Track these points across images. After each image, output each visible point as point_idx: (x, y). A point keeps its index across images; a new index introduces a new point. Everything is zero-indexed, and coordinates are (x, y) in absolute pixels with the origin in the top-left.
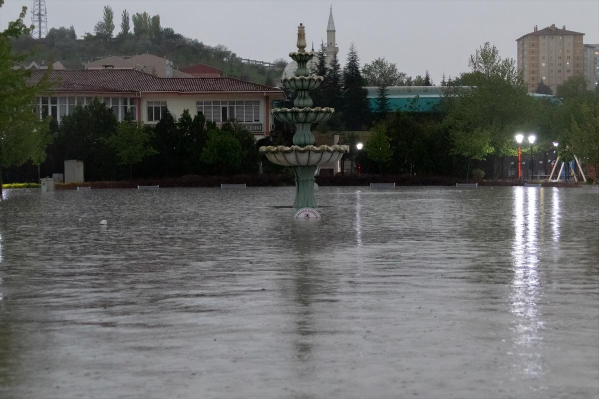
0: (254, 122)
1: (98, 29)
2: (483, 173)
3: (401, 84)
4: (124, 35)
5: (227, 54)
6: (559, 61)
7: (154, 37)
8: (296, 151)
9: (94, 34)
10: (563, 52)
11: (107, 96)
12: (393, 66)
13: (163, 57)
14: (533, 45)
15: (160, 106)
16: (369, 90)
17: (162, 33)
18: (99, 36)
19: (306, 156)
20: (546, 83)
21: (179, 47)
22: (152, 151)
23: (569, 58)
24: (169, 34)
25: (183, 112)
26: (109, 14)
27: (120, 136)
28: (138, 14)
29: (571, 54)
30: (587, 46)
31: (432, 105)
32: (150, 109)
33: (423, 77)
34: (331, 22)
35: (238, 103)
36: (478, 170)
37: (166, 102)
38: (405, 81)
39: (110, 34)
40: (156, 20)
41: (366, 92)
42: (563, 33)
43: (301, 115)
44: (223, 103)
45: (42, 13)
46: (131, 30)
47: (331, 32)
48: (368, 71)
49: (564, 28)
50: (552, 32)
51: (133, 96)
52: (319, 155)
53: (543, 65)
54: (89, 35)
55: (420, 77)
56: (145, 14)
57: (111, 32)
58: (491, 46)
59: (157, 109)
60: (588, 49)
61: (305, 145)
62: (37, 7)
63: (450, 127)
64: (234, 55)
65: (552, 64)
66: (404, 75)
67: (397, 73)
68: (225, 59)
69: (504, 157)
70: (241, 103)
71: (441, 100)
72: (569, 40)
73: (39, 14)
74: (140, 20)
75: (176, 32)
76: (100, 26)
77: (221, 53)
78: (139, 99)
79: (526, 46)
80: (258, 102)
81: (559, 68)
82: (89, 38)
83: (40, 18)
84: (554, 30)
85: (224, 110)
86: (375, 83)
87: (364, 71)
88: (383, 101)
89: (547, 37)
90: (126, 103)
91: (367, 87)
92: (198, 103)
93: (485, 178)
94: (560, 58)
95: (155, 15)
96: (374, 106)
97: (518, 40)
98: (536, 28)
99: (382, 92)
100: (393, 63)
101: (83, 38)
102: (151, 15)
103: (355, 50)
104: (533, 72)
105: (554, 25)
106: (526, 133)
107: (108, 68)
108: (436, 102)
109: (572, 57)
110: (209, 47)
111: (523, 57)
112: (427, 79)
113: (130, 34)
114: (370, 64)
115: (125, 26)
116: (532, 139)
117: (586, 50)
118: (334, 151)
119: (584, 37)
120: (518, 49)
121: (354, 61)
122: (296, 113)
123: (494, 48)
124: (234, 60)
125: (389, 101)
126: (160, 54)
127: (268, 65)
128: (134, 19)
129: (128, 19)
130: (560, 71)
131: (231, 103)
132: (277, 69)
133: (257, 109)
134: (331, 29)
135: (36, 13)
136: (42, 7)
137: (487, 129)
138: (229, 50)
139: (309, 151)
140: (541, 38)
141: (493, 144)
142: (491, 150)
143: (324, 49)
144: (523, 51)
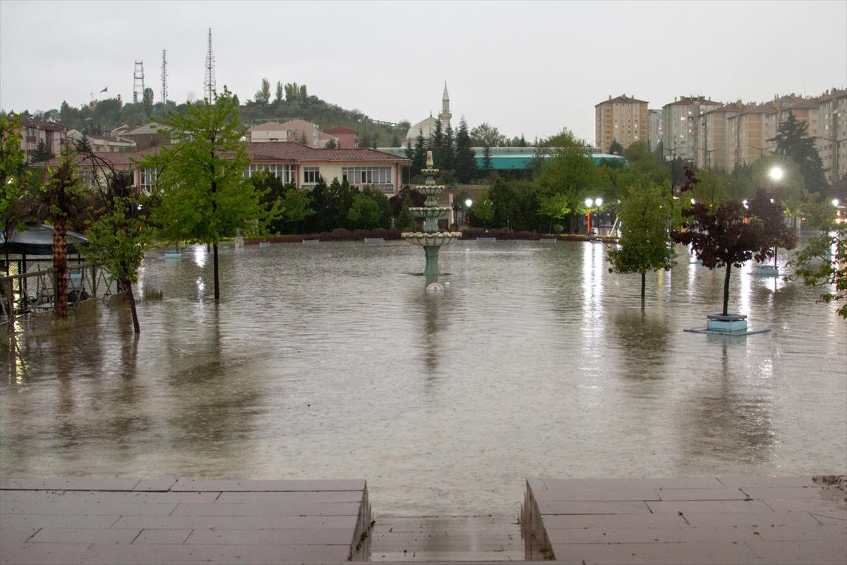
0: (386, 183)
1: (257, 97)
2: (562, 228)
3: (502, 145)
4: (278, 102)
5: (361, 116)
6: (629, 124)
7: (302, 102)
8: (427, 237)
9: (254, 100)
10: (632, 117)
11: (273, 163)
12: (495, 130)
13: (310, 121)
14: (608, 111)
15: (314, 171)
16: (476, 151)
17: (308, 99)
18: (258, 102)
19: (433, 240)
20: (618, 141)
21: (323, 111)
22: (311, 211)
23: (636, 121)
24: (314, 100)
25: (333, 179)
26: (266, 85)
27: (288, 200)
28: (289, 84)
29: (638, 118)
30: (651, 111)
31: (526, 164)
32: (306, 174)
33: (520, 138)
34: (446, 93)
35: (374, 168)
36: (558, 225)
37: (318, 168)
38: (505, 141)
39: (267, 101)
40: (303, 88)
41: (473, 153)
42: (632, 101)
43: (429, 213)
44: (363, 168)
45: (212, 83)
46: (284, 98)
47: (446, 102)
48: (475, 133)
49: (633, 97)
50: (623, 100)
51: (293, 163)
52: (442, 240)
53: (616, 126)
54: (250, 101)
55: (517, 138)
56: (295, 84)
57: (268, 99)
58: (568, 130)
59: (312, 173)
60: (652, 114)
61: (433, 232)
62: (208, 79)
63: (538, 192)
64: (366, 117)
65: (623, 126)
66: (504, 137)
67: (499, 135)
68: (359, 121)
69: (578, 215)
70: (377, 168)
71: (534, 159)
72: (636, 107)
73: (210, 85)
74: (290, 89)
75: (320, 99)
76: (259, 95)
77: (357, 115)
78: (298, 166)
79: (602, 111)
80: (390, 168)
81: (629, 129)
82: (250, 104)
83: (210, 88)
84: (624, 98)
85: (364, 174)
86: (481, 143)
87: (472, 134)
88: (487, 160)
89: (619, 104)
90: (288, 169)
91: (474, 148)
92: (343, 169)
93: (563, 232)
94: (629, 121)
95: (302, 85)
96: (480, 164)
97: (597, 106)
98: (610, 97)
99: (487, 152)
100: (495, 127)
101: (245, 104)
102: (299, 85)
103: (465, 120)
104: (608, 132)
105: (624, 95)
106: (594, 198)
107: (273, 141)
108: (529, 161)
109: (639, 121)
110: (346, 111)
111: (600, 120)
112: (523, 139)
113: (283, 101)
114: (477, 127)
115: (279, 94)
116: (599, 202)
117: (650, 115)
118: (452, 237)
119: (649, 105)
120: (597, 114)
121: (464, 128)
122: (426, 211)
123: (571, 131)
124: (367, 122)
125: (493, 160)
126: (308, 119)
127: (394, 125)
128: (286, 88)
129: (281, 88)
130: (629, 132)
131: (368, 168)
132: (402, 129)
133: (389, 173)
134: (445, 99)
135: (208, 83)
136: (212, 79)
137: (565, 194)
138: (362, 113)
139: (435, 237)
140: (614, 105)
141: (570, 206)
142: (568, 211)
143: (440, 116)
144: (600, 115)
